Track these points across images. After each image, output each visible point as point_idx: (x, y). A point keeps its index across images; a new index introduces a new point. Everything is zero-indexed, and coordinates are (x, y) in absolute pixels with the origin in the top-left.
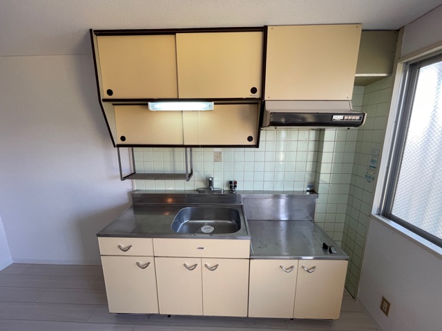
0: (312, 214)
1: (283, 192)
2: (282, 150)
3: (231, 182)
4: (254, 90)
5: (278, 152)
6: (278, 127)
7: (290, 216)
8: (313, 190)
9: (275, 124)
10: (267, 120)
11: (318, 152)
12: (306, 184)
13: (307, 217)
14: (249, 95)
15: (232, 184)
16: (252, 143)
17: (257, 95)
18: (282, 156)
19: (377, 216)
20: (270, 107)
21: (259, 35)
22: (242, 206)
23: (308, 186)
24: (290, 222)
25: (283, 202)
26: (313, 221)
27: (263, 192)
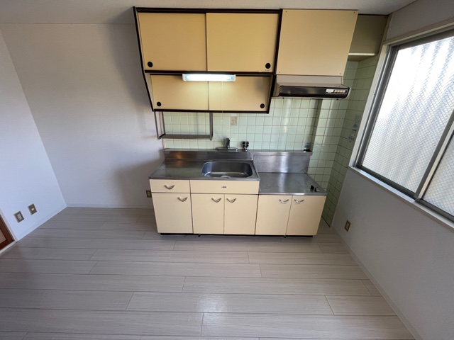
0: (307, 168)
1: (285, 151)
2: (287, 115)
3: (244, 143)
4: (268, 66)
5: (283, 117)
6: (285, 98)
7: (289, 169)
8: (309, 150)
9: (283, 95)
10: (277, 91)
11: (316, 118)
12: (304, 144)
13: (303, 170)
14: (264, 70)
15: (245, 144)
16: (264, 109)
17: (270, 70)
18: (286, 121)
19: (352, 167)
20: (280, 81)
21: (275, 16)
22: (252, 162)
23: (306, 147)
24: (288, 174)
25: (284, 158)
26: (306, 173)
27: (269, 151)
